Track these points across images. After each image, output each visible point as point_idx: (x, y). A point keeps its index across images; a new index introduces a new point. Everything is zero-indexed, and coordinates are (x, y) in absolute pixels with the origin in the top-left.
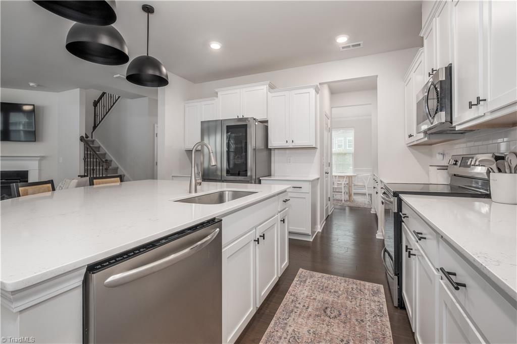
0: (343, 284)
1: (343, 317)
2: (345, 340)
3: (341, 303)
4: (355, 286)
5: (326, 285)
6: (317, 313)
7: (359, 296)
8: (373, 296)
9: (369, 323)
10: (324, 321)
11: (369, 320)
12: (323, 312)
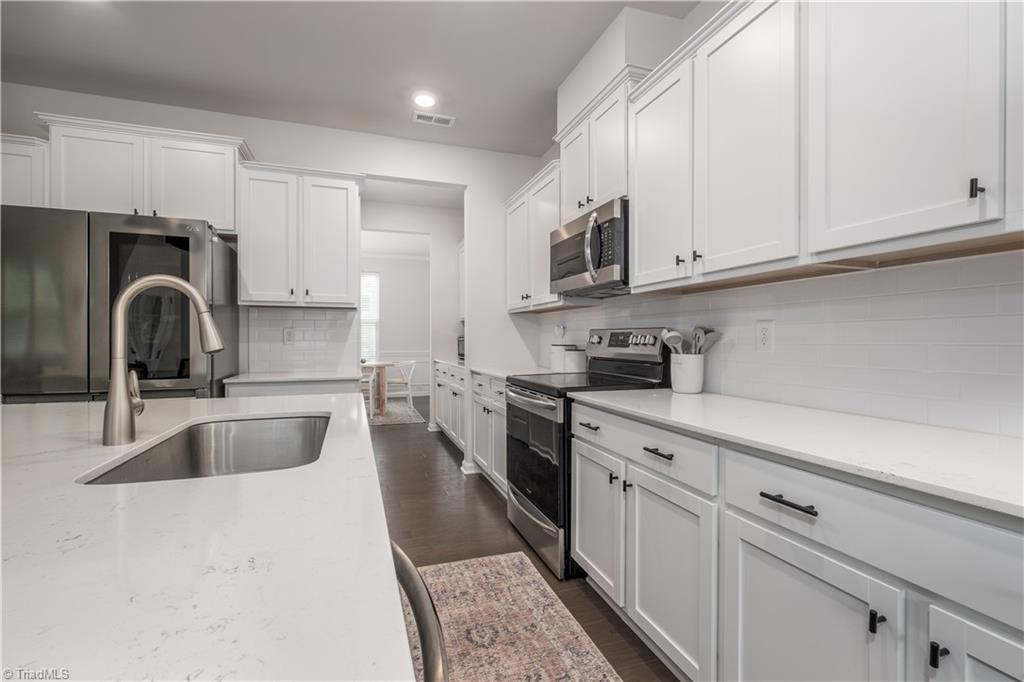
0: (466, 573)
1: (502, 634)
2: (531, 674)
3: (486, 610)
4: (487, 571)
5: (439, 587)
6: (459, 650)
7: (503, 585)
8: (521, 575)
9: (545, 626)
10: (479, 659)
11: (541, 620)
12: (467, 643)
